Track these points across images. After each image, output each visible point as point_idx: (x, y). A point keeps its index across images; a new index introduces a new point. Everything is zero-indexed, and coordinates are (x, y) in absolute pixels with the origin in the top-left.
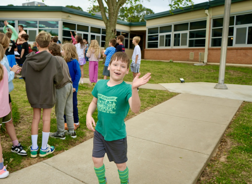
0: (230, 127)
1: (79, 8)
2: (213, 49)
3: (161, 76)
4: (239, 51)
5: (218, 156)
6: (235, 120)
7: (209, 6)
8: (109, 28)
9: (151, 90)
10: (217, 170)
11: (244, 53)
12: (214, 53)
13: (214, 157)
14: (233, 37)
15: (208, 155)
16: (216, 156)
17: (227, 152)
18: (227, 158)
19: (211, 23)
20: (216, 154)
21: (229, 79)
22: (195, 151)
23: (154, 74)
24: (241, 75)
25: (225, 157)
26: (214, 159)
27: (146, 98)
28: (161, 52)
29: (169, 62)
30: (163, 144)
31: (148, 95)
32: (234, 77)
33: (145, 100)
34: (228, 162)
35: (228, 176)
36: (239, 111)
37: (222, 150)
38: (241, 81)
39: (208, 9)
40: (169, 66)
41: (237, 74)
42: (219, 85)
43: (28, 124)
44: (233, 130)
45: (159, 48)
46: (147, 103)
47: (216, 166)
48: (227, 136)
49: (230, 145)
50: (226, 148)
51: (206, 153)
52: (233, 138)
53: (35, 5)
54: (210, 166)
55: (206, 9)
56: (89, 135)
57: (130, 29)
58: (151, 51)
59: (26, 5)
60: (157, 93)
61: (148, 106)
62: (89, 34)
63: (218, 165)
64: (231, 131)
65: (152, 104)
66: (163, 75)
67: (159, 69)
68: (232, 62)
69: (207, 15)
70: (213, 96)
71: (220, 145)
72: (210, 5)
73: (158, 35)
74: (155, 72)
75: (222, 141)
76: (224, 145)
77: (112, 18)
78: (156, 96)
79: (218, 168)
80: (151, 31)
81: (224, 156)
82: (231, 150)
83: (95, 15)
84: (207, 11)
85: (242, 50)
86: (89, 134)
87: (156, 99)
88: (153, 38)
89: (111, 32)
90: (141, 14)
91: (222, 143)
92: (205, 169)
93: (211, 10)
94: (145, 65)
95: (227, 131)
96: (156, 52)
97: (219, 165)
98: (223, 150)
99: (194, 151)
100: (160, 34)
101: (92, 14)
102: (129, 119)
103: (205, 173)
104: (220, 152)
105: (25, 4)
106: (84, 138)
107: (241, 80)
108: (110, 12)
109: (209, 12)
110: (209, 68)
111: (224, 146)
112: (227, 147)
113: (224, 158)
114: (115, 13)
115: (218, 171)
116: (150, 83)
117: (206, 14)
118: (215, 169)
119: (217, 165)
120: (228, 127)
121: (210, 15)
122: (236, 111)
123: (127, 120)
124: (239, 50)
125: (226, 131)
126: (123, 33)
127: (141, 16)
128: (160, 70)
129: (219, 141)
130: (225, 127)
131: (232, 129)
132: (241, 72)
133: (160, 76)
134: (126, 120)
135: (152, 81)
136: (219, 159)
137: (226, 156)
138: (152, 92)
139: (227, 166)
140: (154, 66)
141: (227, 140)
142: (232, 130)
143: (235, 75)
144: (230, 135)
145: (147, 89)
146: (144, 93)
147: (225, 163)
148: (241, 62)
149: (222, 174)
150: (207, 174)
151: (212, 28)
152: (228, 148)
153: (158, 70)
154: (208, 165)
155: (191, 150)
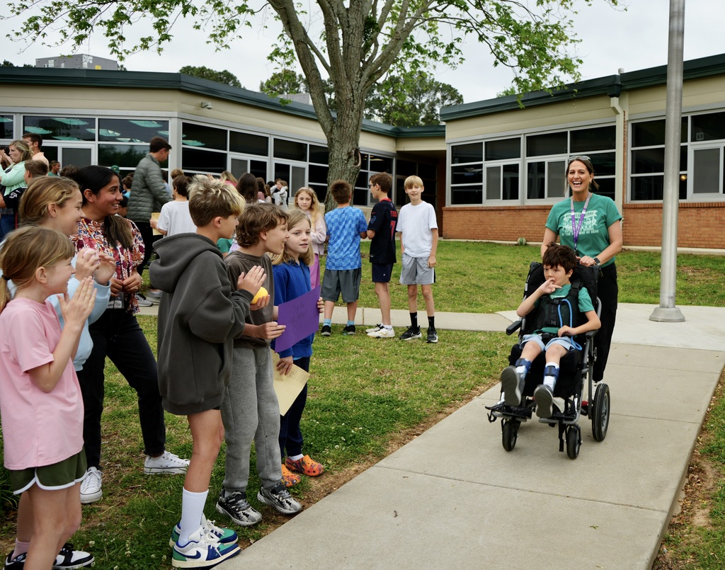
0: (706, 429)
1: (227, 77)
2: (635, 208)
3: (501, 289)
4: (704, 213)
5: (688, 512)
6: (716, 409)
7: (621, 86)
8: (337, 145)
9: (477, 332)
10: (691, 550)
11: (716, 218)
12: (640, 217)
13: (679, 515)
14: (686, 175)
15: (663, 511)
16: (682, 513)
17: (708, 498)
18: (712, 515)
19: (627, 133)
20: (680, 508)
21: (686, 290)
22: (629, 504)
23: (481, 285)
24: (713, 278)
25: (706, 514)
26: (678, 522)
27: (468, 360)
28: (493, 215)
29: (516, 245)
30: (540, 493)
31: (472, 349)
32: (696, 285)
33: (468, 363)
34: (714, 525)
35: (720, 564)
36: (722, 381)
37: (693, 496)
38: (715, 296)
39: (617, 96)
40: (518, 257)
41: (704, 278)
42: (664, 309)
43: (109, 466)
44: (714, 436)
45: (487, 203)
46: (475, 372)
47: (686, 541)
48: (703, 454)
49: (714, 479)
50: (703, 489)
51: (656, 508)
52: (718, 459)
53: (85, 66)
54: (671, 541)
55: (612, 96)
56: (319, 486)
57: (396, 147)
58: (461, 213)
59: (51, 65)
60: (498, 341)
61: (479, 383)
62: (271, 161)
63: (691, 535)
64: (709, 440)
65: (491, 376)
66: (506, 285)
67: (492, 269)
68: (686, 242)
69: (617, 113)
70: (650, 342)
71: (687, 481)
72: (623, 84)
73: (481, 166)
74: (484, 276)
75: (693, 469)
76: (698, 479)
77: (348, 116)
78: (498, 352)
79: (691, 546)
80: (460, 152)
81: (702, 511)
82: (717, 492)
83: (289, 105)
84: (615, 101)
85: (712, 210)
86: (317, 482)
87: (499, 359)
88: (466, 174)
89: (346, 157)
90: (423, 101)
91: (691, 475)
92: (659, 552)
93: (627, 99)
94: (450, 256)
95: (701, 440)
96: (476, 216)
97: (692, 538)
98: (698, 493)
99: (627, 505)
100: (487, 164)
101: (282, 101)
102: (431, 426)
103: (663, 564)
104: (690, 501)
105: (47, 60)
106: (306, 497)
107: (715, 292)
108: (340, 98)
109: (620, 103)
110: (628, 262)
111: (699, 482)
112: (705, 484)
113: (703, 515)
114: (355, 102)
115: (693, 553)
116: (473, 312)
117: (614, 109)
118: (685, 548)
119: (688, 538)
120: (703, 430)
121: (624, 112)
122: (714, 383)
123: (425, 428)
124: (702, 210)
125: (698, 441)
126: (375, 157)
127: (422, 106)
128: (495, 272)
129: (685, 469)
130: (695, 429)
131: (713, 432)
132: (713, 272)
133: (498, 291)
134: (421, 429)
135: (476, 305)
136: (690, 519)
137: (707, 511)
138: (482, 338)
139: (714, 536)
140: (477, 260)
141: (704, 466)
142: (712, 437)
143: (700, 281)
144: (711, 452)
145: (468, 331)
146: (462, 344)
147: (709, 529)
148: (711, 243)
149: (704, 560)
150: (668, 563)
151: (630, 148)
152: (708, 487)
153: (490, 273)
154: (665, 541)
155: (617, 502)
